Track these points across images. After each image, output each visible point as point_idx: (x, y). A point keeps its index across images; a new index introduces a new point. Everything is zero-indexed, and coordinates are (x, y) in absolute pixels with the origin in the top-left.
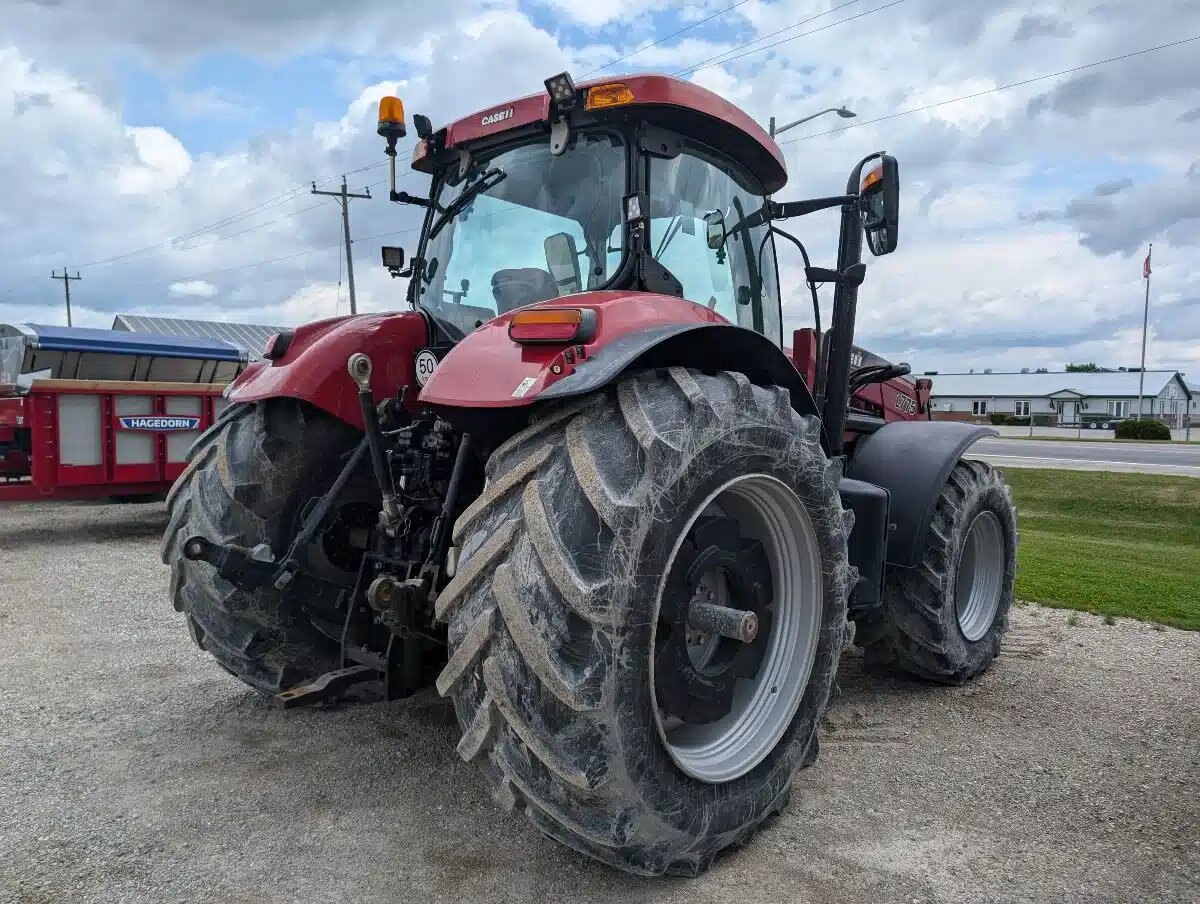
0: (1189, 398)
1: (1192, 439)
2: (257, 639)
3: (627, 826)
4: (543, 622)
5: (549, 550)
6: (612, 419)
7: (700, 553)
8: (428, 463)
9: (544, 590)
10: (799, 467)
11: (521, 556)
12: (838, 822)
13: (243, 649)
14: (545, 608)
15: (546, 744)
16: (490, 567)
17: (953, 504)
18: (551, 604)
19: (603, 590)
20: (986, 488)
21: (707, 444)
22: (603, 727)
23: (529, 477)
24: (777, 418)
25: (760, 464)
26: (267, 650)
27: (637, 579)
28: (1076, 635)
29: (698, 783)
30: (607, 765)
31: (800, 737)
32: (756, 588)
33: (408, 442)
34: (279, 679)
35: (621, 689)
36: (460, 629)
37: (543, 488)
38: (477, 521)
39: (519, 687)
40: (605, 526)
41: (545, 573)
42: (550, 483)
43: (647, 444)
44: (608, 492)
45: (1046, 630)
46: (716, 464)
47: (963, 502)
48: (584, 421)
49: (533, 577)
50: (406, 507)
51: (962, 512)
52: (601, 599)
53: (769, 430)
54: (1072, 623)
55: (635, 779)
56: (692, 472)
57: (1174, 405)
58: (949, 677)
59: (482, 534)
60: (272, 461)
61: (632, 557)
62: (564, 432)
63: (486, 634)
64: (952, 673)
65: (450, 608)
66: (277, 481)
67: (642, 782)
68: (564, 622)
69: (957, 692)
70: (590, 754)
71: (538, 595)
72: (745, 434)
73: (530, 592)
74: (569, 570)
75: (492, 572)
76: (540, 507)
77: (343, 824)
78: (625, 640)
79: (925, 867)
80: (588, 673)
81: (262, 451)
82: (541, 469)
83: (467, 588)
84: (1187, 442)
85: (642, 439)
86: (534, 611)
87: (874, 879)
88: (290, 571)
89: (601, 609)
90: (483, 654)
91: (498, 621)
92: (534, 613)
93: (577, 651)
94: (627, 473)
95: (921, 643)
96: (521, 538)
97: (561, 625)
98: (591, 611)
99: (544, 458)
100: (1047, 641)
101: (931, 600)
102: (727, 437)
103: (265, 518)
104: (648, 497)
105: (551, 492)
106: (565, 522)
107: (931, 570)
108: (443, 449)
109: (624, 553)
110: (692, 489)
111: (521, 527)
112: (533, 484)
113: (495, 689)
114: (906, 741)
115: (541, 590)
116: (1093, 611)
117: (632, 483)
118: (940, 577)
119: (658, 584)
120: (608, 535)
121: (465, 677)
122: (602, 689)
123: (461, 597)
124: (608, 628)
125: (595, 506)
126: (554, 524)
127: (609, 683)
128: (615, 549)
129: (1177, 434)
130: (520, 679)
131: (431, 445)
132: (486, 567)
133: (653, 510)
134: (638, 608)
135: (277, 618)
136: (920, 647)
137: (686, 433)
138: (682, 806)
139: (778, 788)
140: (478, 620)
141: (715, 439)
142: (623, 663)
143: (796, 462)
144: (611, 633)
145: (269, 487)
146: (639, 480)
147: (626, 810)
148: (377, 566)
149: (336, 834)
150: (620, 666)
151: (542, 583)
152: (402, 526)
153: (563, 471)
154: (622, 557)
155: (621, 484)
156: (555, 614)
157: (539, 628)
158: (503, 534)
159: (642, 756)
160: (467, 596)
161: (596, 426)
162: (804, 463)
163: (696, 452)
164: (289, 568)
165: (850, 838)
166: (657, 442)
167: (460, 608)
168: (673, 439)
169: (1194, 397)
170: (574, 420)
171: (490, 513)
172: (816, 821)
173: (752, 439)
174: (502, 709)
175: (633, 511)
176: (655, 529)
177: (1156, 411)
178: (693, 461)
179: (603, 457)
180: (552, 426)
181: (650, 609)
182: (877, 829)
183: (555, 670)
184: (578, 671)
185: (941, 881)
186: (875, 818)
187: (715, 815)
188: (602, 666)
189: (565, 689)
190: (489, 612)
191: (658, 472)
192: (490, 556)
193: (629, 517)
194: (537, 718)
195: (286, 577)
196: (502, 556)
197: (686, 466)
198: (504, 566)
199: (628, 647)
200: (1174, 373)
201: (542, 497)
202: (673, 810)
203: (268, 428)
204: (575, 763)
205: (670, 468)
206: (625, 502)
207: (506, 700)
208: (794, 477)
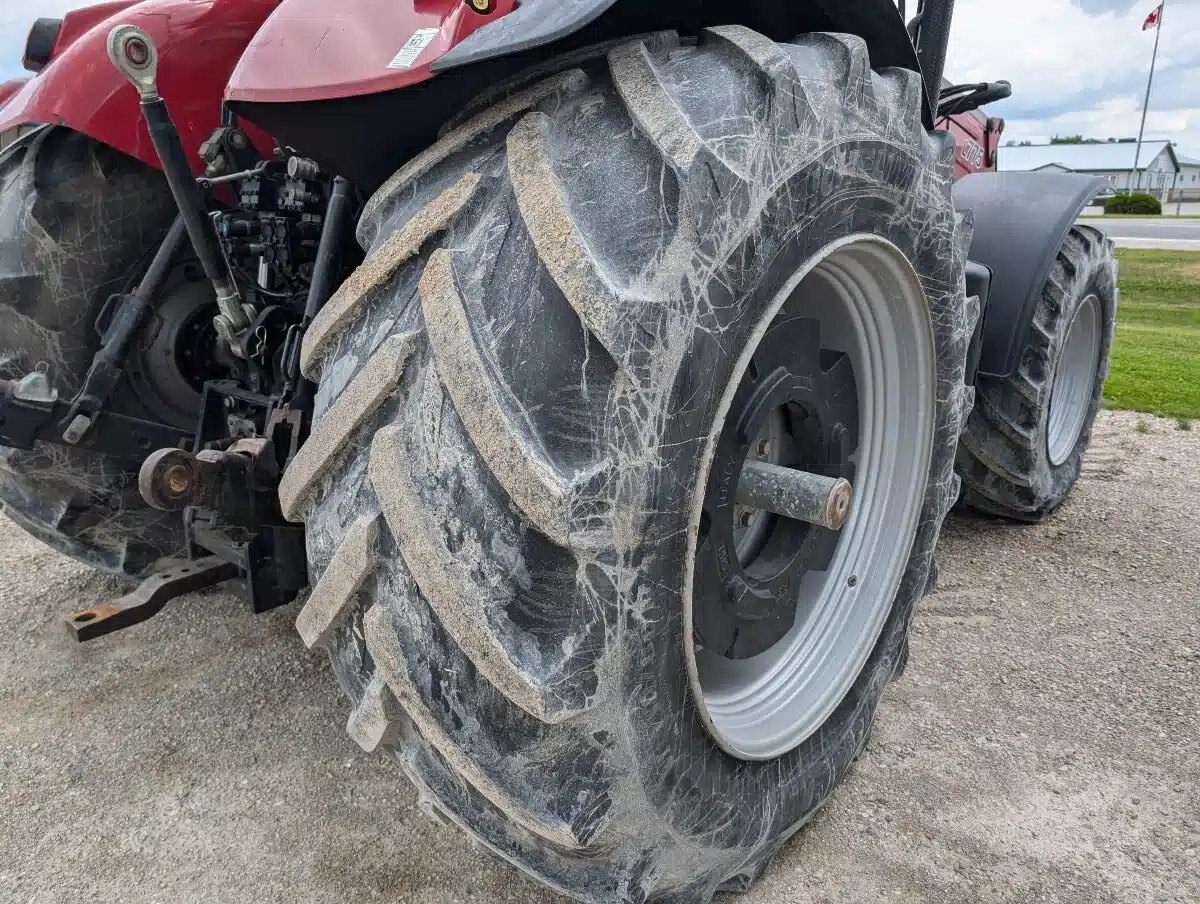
0: (1177, 170)
1: (1181, 213)
2: (73, 509)
3: (646, 874)
4: (472, 548)
5: (478, 400)
6: (602, 114)
7: (761, 381)
8: (282, 232)
9: (471, 482)
10: (925, 223)
11: (420, 411)
12: (941, 764)
13: (55, 524)
14: (474, 520)
15: (493, 773)
16: (365, 431)
17: (1060, 286)
18: (489, 514)
19: (595, 484)
20: (1098, 262)
21: (795, 168)
22: (601, 736)
23: (434, 241)
24: (902, 130)
25: (874, 212)
26: (95, 522)
27: (663, 452)
28: (1153, 446)
29: (757, 764)
30: (610, 797)
31: (890, 650)
32: (838, 431)
33: (255, 200)
34: (122, 562)
35: (634, 661)
36: (321, 542)
37: (461, 268)
38: (340, 337)
39: (434, 670)
40: (596, 344)
41: (471, 448)
42: (477, 254)
43: (684, 160)
44: (602, 272)
45: (1115, 440)
46: (808, 212)
47: (1072, 283)
48: (542, 122)
49: (449, 455)
50: (259, 308)
51: (1072, 295)
52: (591, 504)
53: (890, 148)
54: (1142, 430)
55: (659, 801)
56: (768, 223)
57: (1161, 179)
58: (1032, 514)
59: (349, 362)
60: (56, 240)
61: (654, 409)
62: (503, 149)
63: (363, 564)
64: (1034, 508)
65: (302, 501)
66: (69, 270)
67: (672, 802)
68: (515, 549)
69: (1037, 532)
70: (578, 785)
71: (460, 494)
72: (856, 154)
73: (445, 485)
74: (521, 443)
75: (369, 440)
76: (457, 306)
77: (195, 805)
78: (641, 572)
79: (1090, 847)
80: (569, 647)
81: (35, 223)
82: (457, 225)
83: (326, 470)
84: (1178, 217)
85: (672, 151)
86: (455, 526)
87: (1021, 878)
88: (87, 414)
89: (592, 521)
90: (364, 596)
91: (383, 540)
92: (455, 531)
93: (547, 607)
94: (643, 228)
95: (999, 471)
96: (421, 371)
97: (512, 557)
98: (573, 529)
99: (462, 202)
100: (1121, 454)
101: (1023, 418)
102: (827, 156)
103: (56, 329)
104: (685, 281)
105: (479, 274)
106: (510, 337)
107: (1027, 378)
108: (309, 207)
109: (638, 401)
110: (767, 261)
111: (419, 351)
112: (441, 257)
113: (389, 668)
114: (996, 613)
115: (467, 484)
116: (1159, 412)
117: (652, 251)
118: (1038, 387)
119: (701, 455)
120: (605, 366)
121: (339, 630)
122: (598, 671)
123: (316, 483)
124: (608, 555)
125: (573, 302)
126: (488, 346)
127: (612, 659)
128: (618, 395)
129: (1168, 209)
130: (434, 651)
131: (289, 201)
132: (355, 432)
133: (696, 311)
134: (664, 505)
135: (104, 475)
136: (999, 479)
137: (756, 142)
138: (732, 813)
139: (861, 732)
140: (350, 530)
141: (810, 158)
142: (638, 615)
143: (922, 214)
144: (614, 563)
145: (56, 279)
146: (667, 243)
147: (645, 852)
148: (227, 403)
149: (181, 826)
150: (631, 623)
151: (468, 465)
152: (253, 341)
153: (501, 228)
154: (633, 411)
155: (630, 256)
156: (496, 534)
157: (466, 560)
158: (385, 364)
159: (672, 762)
160: (327, 485)
161: (570, 133)
162: (933, 214)
163: (776, 184)
164: (83, 410)
165: (962, 792)
166: (704, 158)
167: (319, 504)
168: (733, 155)
169: (1182, 169)
170: (522, 121)
171: (364, 318)
172: (907, 763)
173: (868, 165)
174: (404, 703)
175: (655, 309)
176: (699, 346)
177: (1143, 185)
178: (771, 203)
179: (588, 194)
180: (477, 138)
181: (684, 502)
182: (999, 775)
183: (500, 648)
184: (549, 644)
185: (1120, 874)
186: (991, 754)
187: (779, 806)
188: (598, 629)
189: (523, 686)
190: (365, 520)
191: (706, 226)
192: (361, 409)
193: (648, 324)
194: (472, 724)
195: (81, 423)
196: (385, 410)
197: (757, 215)
198: (388, 431)
199: (648, 584)
200: (1165, 144)
201: (460, 286)
202: (720, 825)
203: (40, 184)
204: (550, 806)
205: (727, 216)
206: (639, 292)
207: (412, 691)
208: (916, 241)
